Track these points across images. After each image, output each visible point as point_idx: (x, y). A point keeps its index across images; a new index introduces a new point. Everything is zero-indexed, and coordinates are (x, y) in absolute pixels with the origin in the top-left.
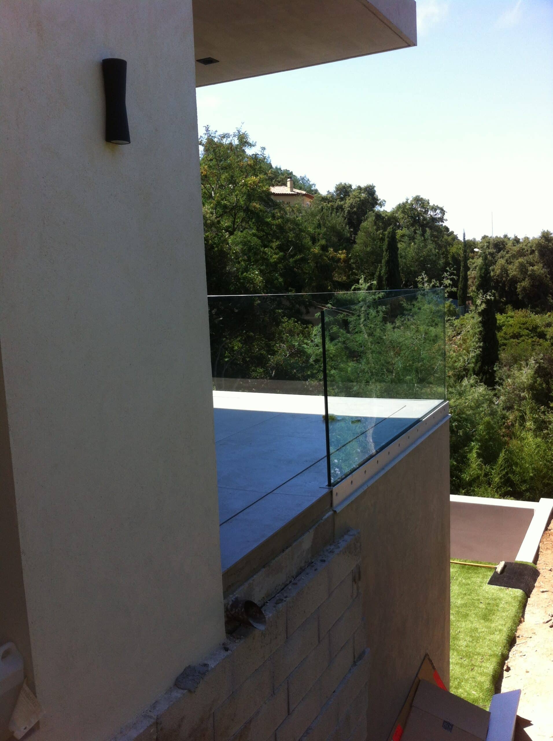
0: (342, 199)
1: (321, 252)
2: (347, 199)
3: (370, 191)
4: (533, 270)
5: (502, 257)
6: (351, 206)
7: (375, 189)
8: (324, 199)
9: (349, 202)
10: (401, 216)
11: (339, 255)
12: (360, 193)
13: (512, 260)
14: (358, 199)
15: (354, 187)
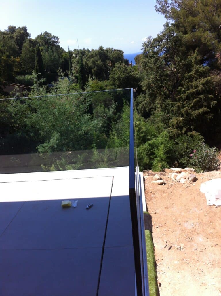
0: (12, 33)
1: (7, 58)
2: (15, 33)
3: (25, 29)
4: (98, 63)
5: (85, 58)
6: (17, 37)
7: (27, 28)
8: (4, 33)
9: (15, 35)
10: (40, 40)
11: (16, 59)
12: (20, 30)
13: (89, 59)
14: (20, 33)
15: (17, 28)
